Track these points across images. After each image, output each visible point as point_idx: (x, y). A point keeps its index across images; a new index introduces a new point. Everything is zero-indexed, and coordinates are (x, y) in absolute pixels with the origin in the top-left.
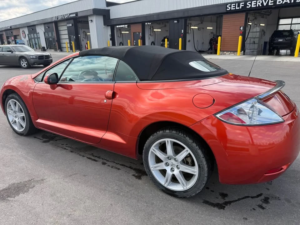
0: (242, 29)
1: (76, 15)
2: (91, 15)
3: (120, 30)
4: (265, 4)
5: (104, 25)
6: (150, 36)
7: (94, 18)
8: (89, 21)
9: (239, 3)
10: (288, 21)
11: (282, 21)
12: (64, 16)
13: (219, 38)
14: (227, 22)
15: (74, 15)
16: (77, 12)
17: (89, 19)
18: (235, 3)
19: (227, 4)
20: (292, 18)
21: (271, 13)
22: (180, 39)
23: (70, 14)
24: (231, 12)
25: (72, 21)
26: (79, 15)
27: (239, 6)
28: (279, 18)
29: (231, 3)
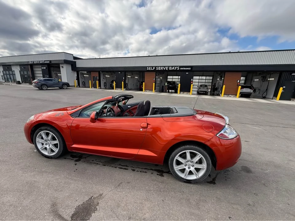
0: (154, 79)
1: (50, 62)
2: (62, 63)
3: (83, 74)
4: (164, 69)
5: (72, 70)
6: (104, 79)
7: (65, 66)
8: (61, 67)
9: (153, 67)
10: (171, 77)
11: (169, 77)
12: (39, 61)
13: (144, 83)
14: (147, 75)
15: (49, 62)
16: (51, 60)
17: (60, 66)
18: (151, 67)
19: (147, 67)
20: (173, 76)
21: (164, 73)
22: (123, 82)
23: (45, 61)
24: (149, 71)
25: (47, 66)
26: (52, 62)
27: (152, 69)
28: (168, 75)
29: (149, 67)
